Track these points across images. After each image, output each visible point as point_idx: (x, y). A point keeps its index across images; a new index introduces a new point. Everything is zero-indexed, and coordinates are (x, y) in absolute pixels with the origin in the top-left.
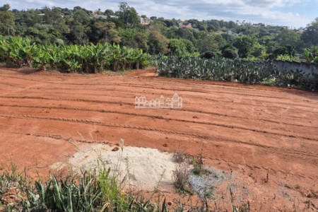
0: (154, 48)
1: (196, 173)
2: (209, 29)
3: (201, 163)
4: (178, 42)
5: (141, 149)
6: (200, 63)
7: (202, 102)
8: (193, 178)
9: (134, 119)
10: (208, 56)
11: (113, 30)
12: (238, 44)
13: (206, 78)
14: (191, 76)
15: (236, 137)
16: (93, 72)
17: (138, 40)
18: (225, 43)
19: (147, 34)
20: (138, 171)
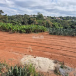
0: (48, 26)
1: (62, 67)
2: (66, 19)
3: (63, 64)
4: (56, 24)
5: (43, 58)
6: (63, 30)
8: (61, 69)
9: (41, 48)
10: (66, 28)
11: (35, 21)
13: (65, 35)
14: (60, 34)
16: (29, 33)
17: (43, 23)
18: (72, 24)
19: (45, 21)
20: (42, 65)
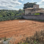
3: (6, 38)
7: (4, 25)
10: (4, 16)
12: (9, 13)
13: (4, 21)
15: (12, 30)
